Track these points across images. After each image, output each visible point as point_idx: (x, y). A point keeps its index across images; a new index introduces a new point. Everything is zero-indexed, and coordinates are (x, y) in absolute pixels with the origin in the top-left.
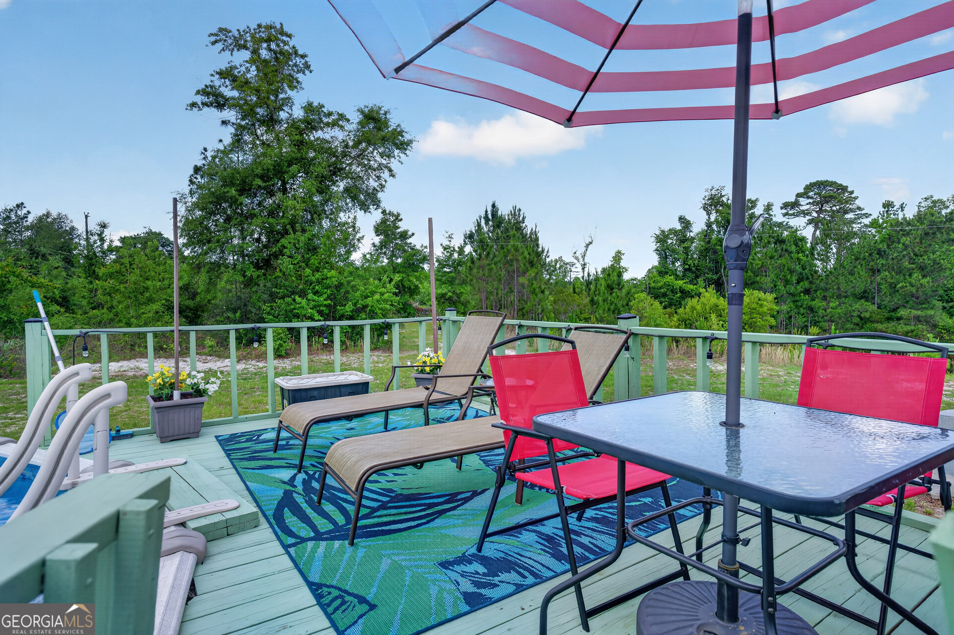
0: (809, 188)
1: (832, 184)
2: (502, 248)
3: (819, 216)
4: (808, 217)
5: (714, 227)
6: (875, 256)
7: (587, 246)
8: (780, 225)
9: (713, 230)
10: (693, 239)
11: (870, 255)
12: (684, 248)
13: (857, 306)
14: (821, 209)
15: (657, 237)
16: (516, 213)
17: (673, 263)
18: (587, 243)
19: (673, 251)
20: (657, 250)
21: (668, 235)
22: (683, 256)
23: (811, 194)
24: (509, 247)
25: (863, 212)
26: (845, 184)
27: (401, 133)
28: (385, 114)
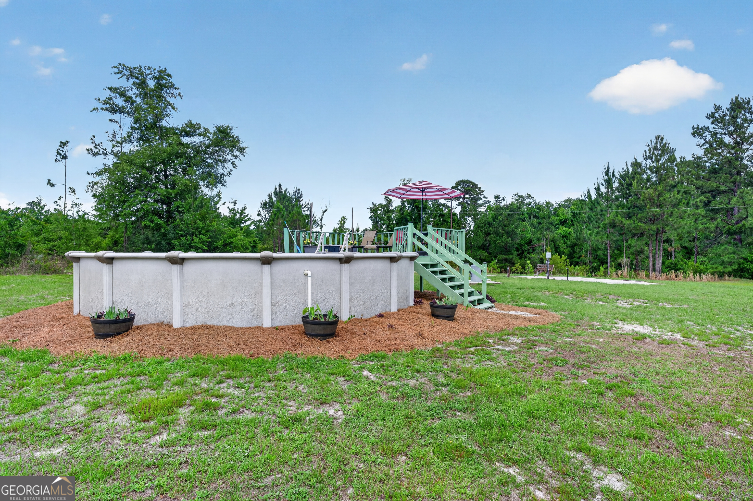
0: (458, 183)
1: (470, 182)
2: (290, 212)
3: (463, 201)
4: (458, 202)
5: (406, 204)
6: (488, 226)
7: (324, 212)
8: (443, 205)
9: (405, 206)
10: (393, 211)
11: (485, 225)
12: (387, 216)
13: (479, 253)
14: (464, 197)
15: (371, 209)
16: (297, 191)
17: (381, 226)
18: (324, 210)
19: (381, 219)
20: (371, 217)
21: (378, 208)
22: (387, 222)
23: (459, 187)
24: (294, 212)
25: (487, 200)
26: (476, 183)
27: (238, 142)
28: (230, 130)
